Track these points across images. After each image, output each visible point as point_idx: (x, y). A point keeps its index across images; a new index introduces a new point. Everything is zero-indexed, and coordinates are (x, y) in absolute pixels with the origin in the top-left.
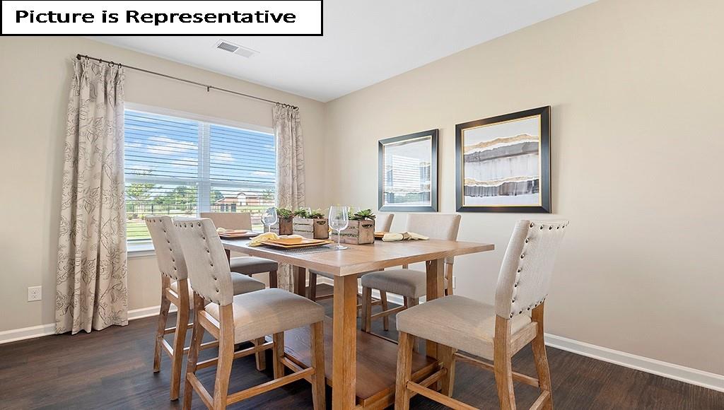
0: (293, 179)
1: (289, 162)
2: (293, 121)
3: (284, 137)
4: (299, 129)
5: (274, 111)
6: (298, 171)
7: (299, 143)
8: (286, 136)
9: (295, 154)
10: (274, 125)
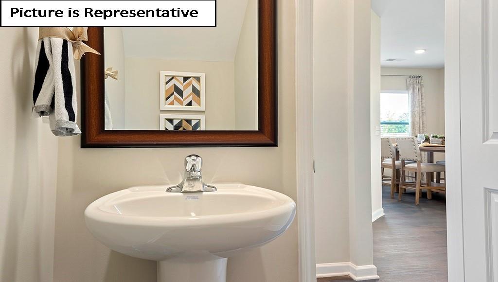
0: (420, 119)
1: (417, 109)
2: (419, 84)
3: (414, 95)
4: (423, 89)
5: (408, 80)
6: (423, 113)
7: (423, 97)
8: (415, 94)
9: (420, 104)
10: (408, 89)
